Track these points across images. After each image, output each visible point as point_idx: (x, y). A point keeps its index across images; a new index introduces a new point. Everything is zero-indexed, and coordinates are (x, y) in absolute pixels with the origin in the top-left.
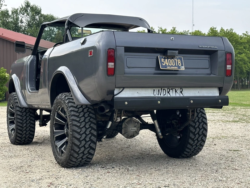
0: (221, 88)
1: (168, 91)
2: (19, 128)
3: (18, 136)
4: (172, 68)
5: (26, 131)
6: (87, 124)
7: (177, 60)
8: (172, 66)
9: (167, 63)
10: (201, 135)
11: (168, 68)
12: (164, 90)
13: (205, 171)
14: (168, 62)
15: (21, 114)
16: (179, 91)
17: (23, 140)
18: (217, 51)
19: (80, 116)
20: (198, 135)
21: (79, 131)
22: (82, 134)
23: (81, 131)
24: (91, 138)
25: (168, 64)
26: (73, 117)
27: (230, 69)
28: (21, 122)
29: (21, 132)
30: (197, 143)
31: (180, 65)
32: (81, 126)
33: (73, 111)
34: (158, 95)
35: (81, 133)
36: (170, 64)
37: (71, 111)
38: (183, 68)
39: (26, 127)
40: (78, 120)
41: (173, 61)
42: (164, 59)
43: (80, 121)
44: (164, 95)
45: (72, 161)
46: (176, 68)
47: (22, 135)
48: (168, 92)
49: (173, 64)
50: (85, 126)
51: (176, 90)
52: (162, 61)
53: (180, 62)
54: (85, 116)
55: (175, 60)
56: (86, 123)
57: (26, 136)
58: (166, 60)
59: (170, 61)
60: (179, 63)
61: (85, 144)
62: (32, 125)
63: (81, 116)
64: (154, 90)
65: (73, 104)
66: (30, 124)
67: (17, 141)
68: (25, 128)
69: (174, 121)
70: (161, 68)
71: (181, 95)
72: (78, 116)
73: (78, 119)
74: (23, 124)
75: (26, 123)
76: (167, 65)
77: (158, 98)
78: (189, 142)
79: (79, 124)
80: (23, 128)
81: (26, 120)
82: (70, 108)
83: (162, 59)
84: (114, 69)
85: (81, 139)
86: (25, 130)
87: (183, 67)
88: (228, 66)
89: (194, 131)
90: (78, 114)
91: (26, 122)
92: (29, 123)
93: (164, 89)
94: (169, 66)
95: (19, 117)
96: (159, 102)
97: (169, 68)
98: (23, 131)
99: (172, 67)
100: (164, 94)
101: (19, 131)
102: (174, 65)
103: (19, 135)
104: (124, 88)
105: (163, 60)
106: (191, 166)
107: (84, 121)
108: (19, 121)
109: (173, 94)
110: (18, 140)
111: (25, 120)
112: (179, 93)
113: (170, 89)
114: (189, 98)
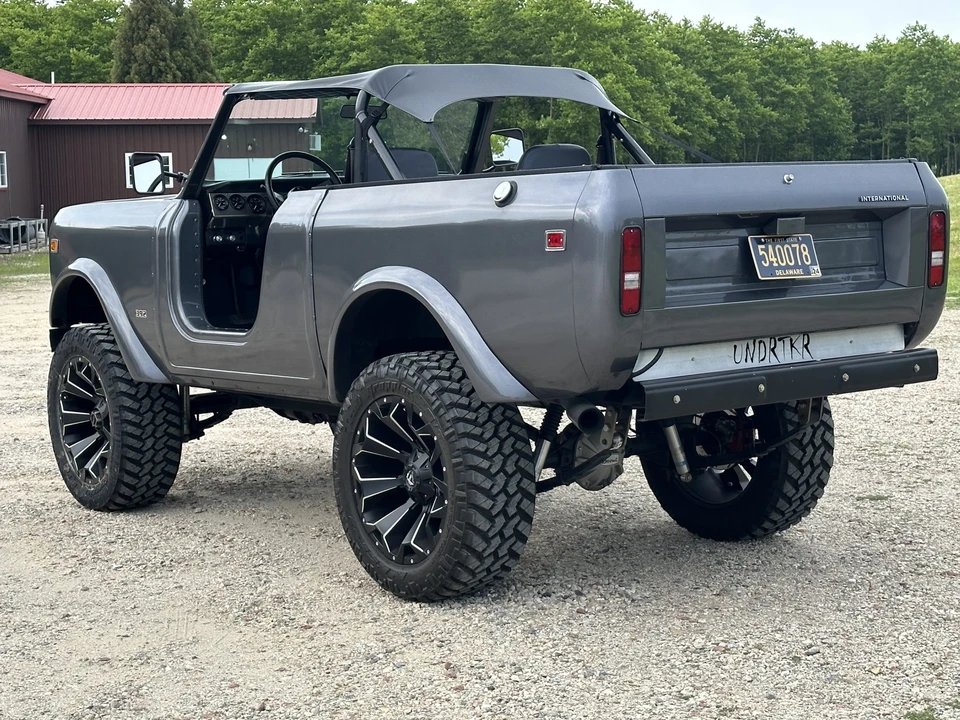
0: (914, 323)
1: (772, 346)
2: (131, 454)
3: (125, 481)
4: (788, 275)
5: (154, 463)
6: (509, 462)
7: (797, 246)
8: (788, 267)
9: (774, 260)
10: (818, 466)
11: (780, 275)
12: (762, 345)
13: (868, 588)
14: (776, 257)
15: (135, 406)
16: (799, 345)
17: (139, 494)
18: (908, 208)
19: (487, 436)
20: (809, 466)
21: (487, 484)
22: (497, 495)
23: (492, 487)
24: (522, 506)
25: (777, 262)
26: (465, 442)
27: (940, 262)
28: (138, 432)
29: (136, 469)
30: (804, 494)
31: (807, 261)
32: (493, 470)
33: (464, 420)
34: (746, 361)
35: (495, 491)
36: (782, 262)
37: (457, 420)
38: (816, 272)
39: (155, 449)
40: (483, 450)
41: (787, 249)
42: (763, 247)
43: (489, 454)
44: (763, 360)
45: (458, 582)
46: (798, 274)
47: (140, 479)
48: (773, 350)
49: (791, 261)
50: (502, 469)
51: (791, 340)
52: (761, 253)
53: (806, 253)
54: (501, 435)
55: (793, 246)
56: (507, 457)
57: (150, 480)
58: (770, 246)
59: (779, 249)
60: (806, 256)
61: (505, 525)
62: (174, 441)
63: (489, 436)
64: (735, 347)
65: (458, 397)
66: (166, 438)
67: (119, 500)
68: (149, 455)
69: (721, 424)
70: (760, 277)
71: (807, 357)
72: (479, 438)
73: (482, 448)
74: (143, 441)
75: (153, 435)
76: (775, 265)
78: (785, 491)
79: (485, 464)
80: (143, 453)
81: (154, 425)
82: (451, 411)
83: (760, 247)
84: (638, 292)
85: (494, 512)
86: (152, 460)
87: (815, 268)
88: (935, 255)
89: (799, 455)
90: (478, 431)
91: (154, 431)
92: (163, 436)
93: (760, 342)
94: (780, 267)
95: (131, 416)
96: (762, 387)
98: (145, 463)
99: (787, 272)
100: (762, 357)
101: (130, 466)
102: (792, 264)
103: (127, 479)
104: (661, 350)
105: (762, 249)
106: (799, 568)
107: (500, 451)
108: (130, 429)
109: (784, 356)
110: (122, 496)
111: (152, 427)
112: (800, 351)
113: (777, 339)
114: (839, 366)
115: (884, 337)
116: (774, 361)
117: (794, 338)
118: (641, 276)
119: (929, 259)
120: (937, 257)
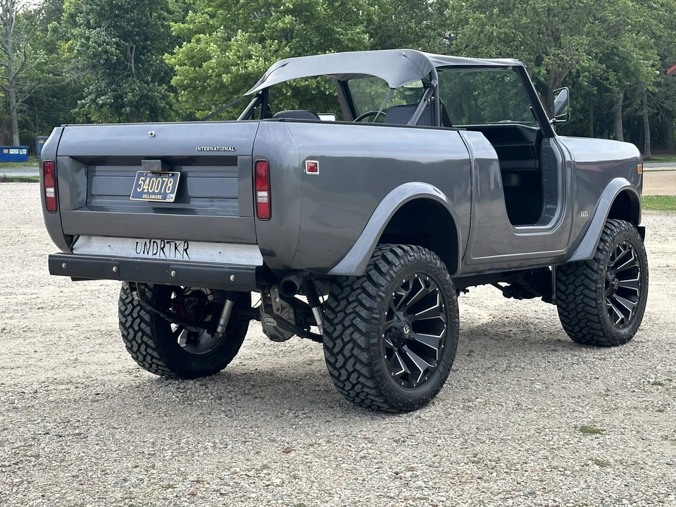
1: (162, 246)
4: (150, 199)
7: (167, 179)
8: (153, 193)
9: (147, 187)
12: (155, 244)
14: (149, 186)
16: (181, 248)
18: (237, 157)
25: (148, 189)
27: (266, 200)
31: (168, 190)
34: (144, 253)
36: (151, 189)
38: (171, 198)
41: (159, 181)
42: (145, 178)
44: (155, 254)
46: (158, 198)
48: (162, 249)
49: (157, 189)
51: (176, 244)
52: (140, 182)
53: (171, 185)
58: (148, 179)
59: (153, 181)
60: (169, 187)
64: (137, 243)
70: (130, 198)
71: (186, 258)
76: (146, 191)
77: (115, 260)
83: (141, 178)
84: (54, 199)
87: (171, 195)
93: (154, 242)
94: (148, 193)
97: (144, 198)
99: (151, 197)
100: (155, 252)
105: (142, 180)
109: (171, 254)
112: (181, 253)
113: (166, 241)
114: (169, 265)
115: (246, 253)
116: (163, 256)
117: (178, 243)
118: (55, 190)
119: (255, 197)
120: (263, 195)
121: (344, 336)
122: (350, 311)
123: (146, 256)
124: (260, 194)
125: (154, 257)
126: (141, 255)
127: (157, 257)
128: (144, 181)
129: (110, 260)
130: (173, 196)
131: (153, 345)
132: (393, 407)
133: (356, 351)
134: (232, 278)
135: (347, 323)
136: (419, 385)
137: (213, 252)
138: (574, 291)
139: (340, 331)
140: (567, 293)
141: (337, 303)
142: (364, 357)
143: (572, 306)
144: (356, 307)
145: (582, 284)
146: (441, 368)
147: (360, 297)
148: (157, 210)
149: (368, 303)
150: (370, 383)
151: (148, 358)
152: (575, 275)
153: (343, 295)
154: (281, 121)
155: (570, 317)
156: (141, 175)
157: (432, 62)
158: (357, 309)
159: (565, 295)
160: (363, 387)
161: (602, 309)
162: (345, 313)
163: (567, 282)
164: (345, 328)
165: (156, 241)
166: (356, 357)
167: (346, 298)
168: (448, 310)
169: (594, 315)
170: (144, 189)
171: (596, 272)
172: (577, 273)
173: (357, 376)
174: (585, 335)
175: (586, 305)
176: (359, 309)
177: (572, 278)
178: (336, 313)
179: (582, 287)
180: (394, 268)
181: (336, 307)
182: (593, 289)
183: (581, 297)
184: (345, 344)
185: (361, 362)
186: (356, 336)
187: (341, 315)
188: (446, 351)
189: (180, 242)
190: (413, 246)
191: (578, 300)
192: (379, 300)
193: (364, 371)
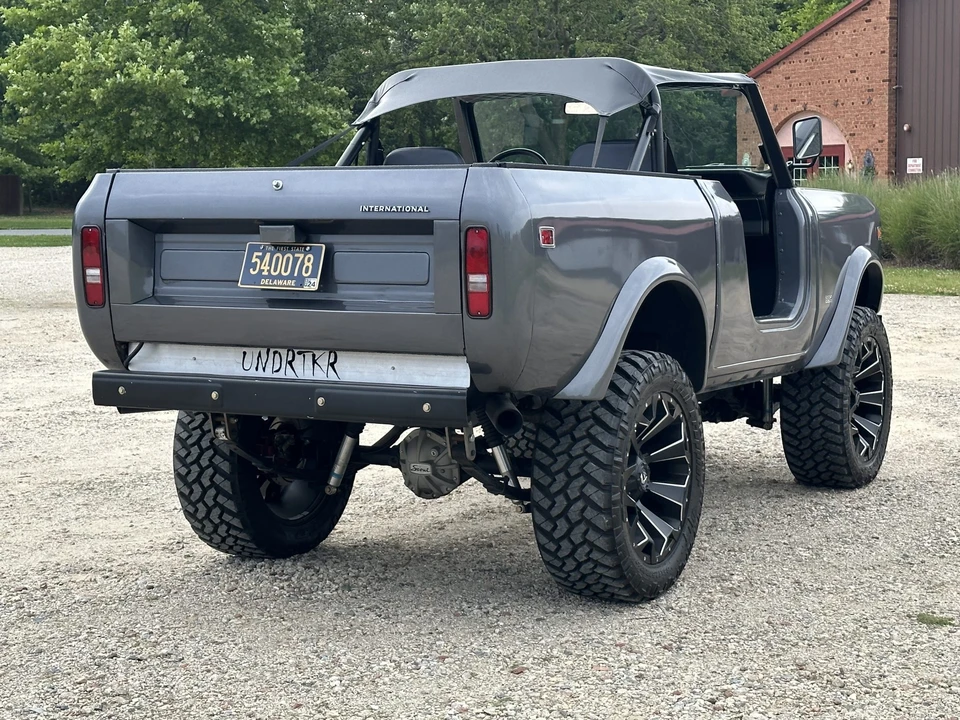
1: (290, 359)
4: (275, 286)
7: (301, 256)
8: (280, 277)
9: (267, 268)
12: (277, 355)
14: (270, 265)
16: (323, 361)
18: (433, 221)
25: (269, 271)
27: (484, 288)
31: (306, 272)
34: (257, 370)
36: (275, 271)
38: (312, 285)
41: (288, 258)
42: (262, 254)
44: (277, 371)
46: (288, 285)
48: (290, 363)
49: (286, 271)
50: (198, 443)
51: (314, 356)
52: (253, 260)
53: (310, 265)
55: (296, 255)
58: (268, 255)
59: (278, 258)
60: (308, 268)
61: (203, 494)
64: (245, 353)
70: (239, 284)
71: (332, 377)
76: (265, 273)
77: (213, 382)
83: (255, 254)
84: (101, 287)
87: (312, 281)
93: (275, 353)
94: (270, 276)
96: (214, 395)
97: (264, 285)
99: (275, 283)
100: (276, 368)
102: (287, 274)
105: (257, 257)
109: (304, 371)
112: (325, 369)
113: (296, 351)
114: (315, 388)
115: (440, 369)
116: (290, 374)
117: (318, 353)
118: (102, 272)
119: (464, 282)
120: (478, 280)
121: (569, 491)
122: (580, 452)
123: (260, 373)
124: (473, 278)
125: (276, 375)
126: (252, 373)
127: (280, 375)
128: (262, 259)
129: (207, 381)
130: (317, 281)
131: (233, 509)
132: (634, 594)
133: (589, 513)
134: (426, 407)
135: (574, 471)
136: (662, 560)
137: (380, 367)
138: (809, 410)
139: (563, 484)
140: (798, 413)
141: (554, 441)
142: (602, 521)
143: (806, 432)
144: (588, 446)
145: (822, 400)
146: (686, 532)
147: (592, 431)
148: (273, 303)
149: (607, 440)
150: (608, 561)
151: (222, 529)
152: (811, 387)
153: (564, 429)
154: (500, 166)
155: (802, 447)
156: (254, 249)
157: (652, 79)
158: (589, 450)
159: (795, 416)
160: (595, 567)
161: (848, 437)
162: (570, 456)
163: (799, 398)
164: (571, 479)
165: (279, 350)
166: (589, 523)
167: (570, 432)
168: (693, 446)
169: (837, 444)
170: (261, 271)
171: (841, 382)
172: (813, 384)
173: (588, 550)
174: (820, 473)
175: (827, 429)
176: (593, 449)
177: (806, 392)
178: (555, 458)
179: (822, 405)
180: (638, 387)
181: (554, 447)
182: (838, 407)
183: (820, 419)
184: (570, 502)
185: (597, 529)
186: (590, 490)
187: (563, 460)
188: (691, 507)
189: (321, 352)
190: (656, 354)
191: (816, 422)
192: (621, 434)
193: (601, 542)
